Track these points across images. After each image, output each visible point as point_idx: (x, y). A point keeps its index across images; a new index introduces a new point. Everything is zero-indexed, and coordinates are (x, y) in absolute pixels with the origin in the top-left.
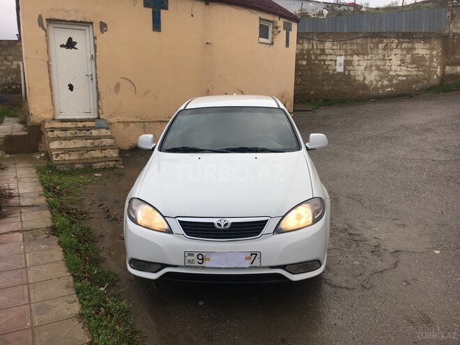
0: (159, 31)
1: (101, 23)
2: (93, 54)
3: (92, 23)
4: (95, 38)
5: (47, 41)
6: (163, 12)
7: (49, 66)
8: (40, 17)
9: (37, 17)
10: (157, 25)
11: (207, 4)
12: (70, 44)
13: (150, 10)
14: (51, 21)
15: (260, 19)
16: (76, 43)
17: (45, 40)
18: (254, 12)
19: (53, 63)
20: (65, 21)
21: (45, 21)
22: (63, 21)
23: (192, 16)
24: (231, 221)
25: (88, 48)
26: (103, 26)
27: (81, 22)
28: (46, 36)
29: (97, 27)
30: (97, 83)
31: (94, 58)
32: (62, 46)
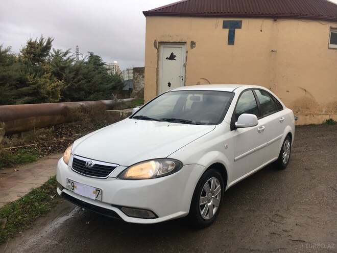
0: (233, 44)
1: (192, 42)
2: (185, 63)
3: (186, 42)
4: (187, 52)
5: (158, 56)
6: (237, 31)
7: (157, 71)
8: (155, 41)
9: (154, 41)
10: (231, 40)
11: (275, 21)
12: (172, 57)
13: (227, 31)
14: (161, 43)
15: (331, 28)
16: (175, 56)
17: (156, 55)
18: (323, 23)
19: (160, 69)
20: (169, 42)
21: (158, 43)
22: (168, 42)
23: (261, 31)
24: (94, 163)
25: (182, 59)
26: (193, 44)
27: (179, 42)
28: (158, 52)
29: (189, 44)
30: (185, 82)
31: (185, 65)
32: (167, 59)
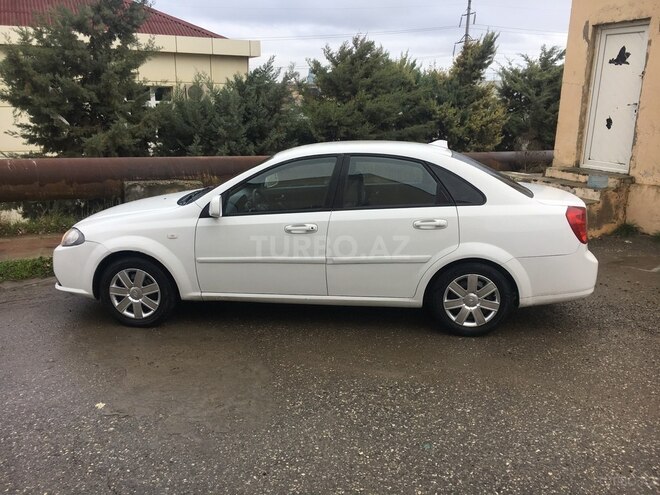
2: (644, 70)
3: (649, 19)
4: (650, 43)
7: (584, 92)
8: (587, 22)
9: (584, 24)
12: (622, 58)
14: (598, 27)
16: (628, 55)
17: (585, 56)
19: (594, 88)
20: (614, 23)
21: (591, 28)
27: (636, 21)
29: (655, 23)
30: (637, 117)
31: (643, 76)
32: (611, 62)
